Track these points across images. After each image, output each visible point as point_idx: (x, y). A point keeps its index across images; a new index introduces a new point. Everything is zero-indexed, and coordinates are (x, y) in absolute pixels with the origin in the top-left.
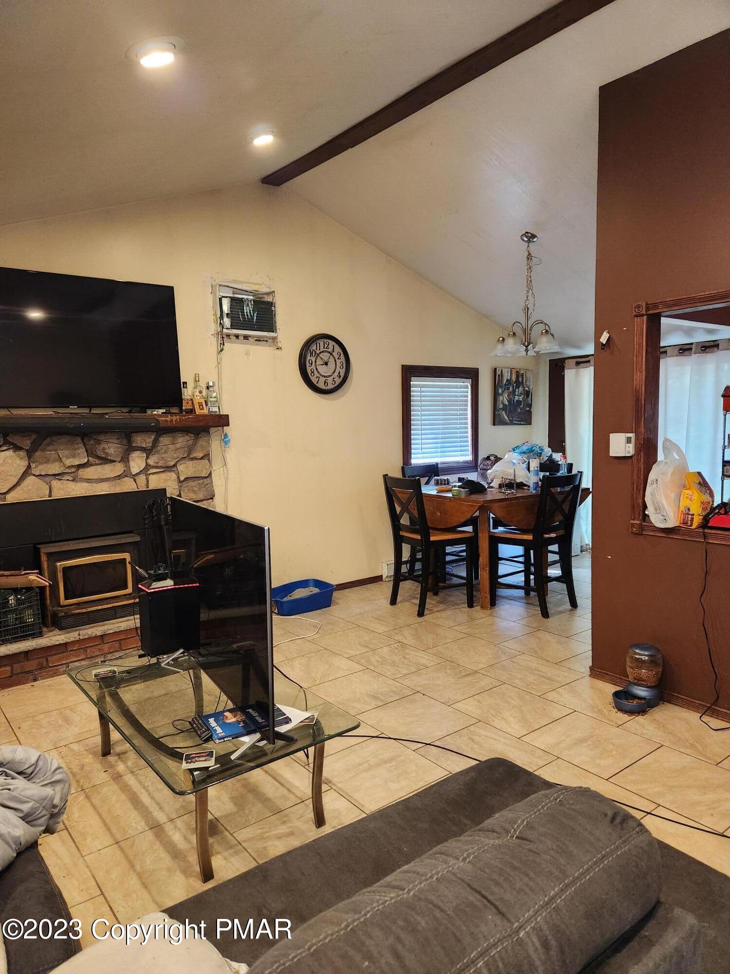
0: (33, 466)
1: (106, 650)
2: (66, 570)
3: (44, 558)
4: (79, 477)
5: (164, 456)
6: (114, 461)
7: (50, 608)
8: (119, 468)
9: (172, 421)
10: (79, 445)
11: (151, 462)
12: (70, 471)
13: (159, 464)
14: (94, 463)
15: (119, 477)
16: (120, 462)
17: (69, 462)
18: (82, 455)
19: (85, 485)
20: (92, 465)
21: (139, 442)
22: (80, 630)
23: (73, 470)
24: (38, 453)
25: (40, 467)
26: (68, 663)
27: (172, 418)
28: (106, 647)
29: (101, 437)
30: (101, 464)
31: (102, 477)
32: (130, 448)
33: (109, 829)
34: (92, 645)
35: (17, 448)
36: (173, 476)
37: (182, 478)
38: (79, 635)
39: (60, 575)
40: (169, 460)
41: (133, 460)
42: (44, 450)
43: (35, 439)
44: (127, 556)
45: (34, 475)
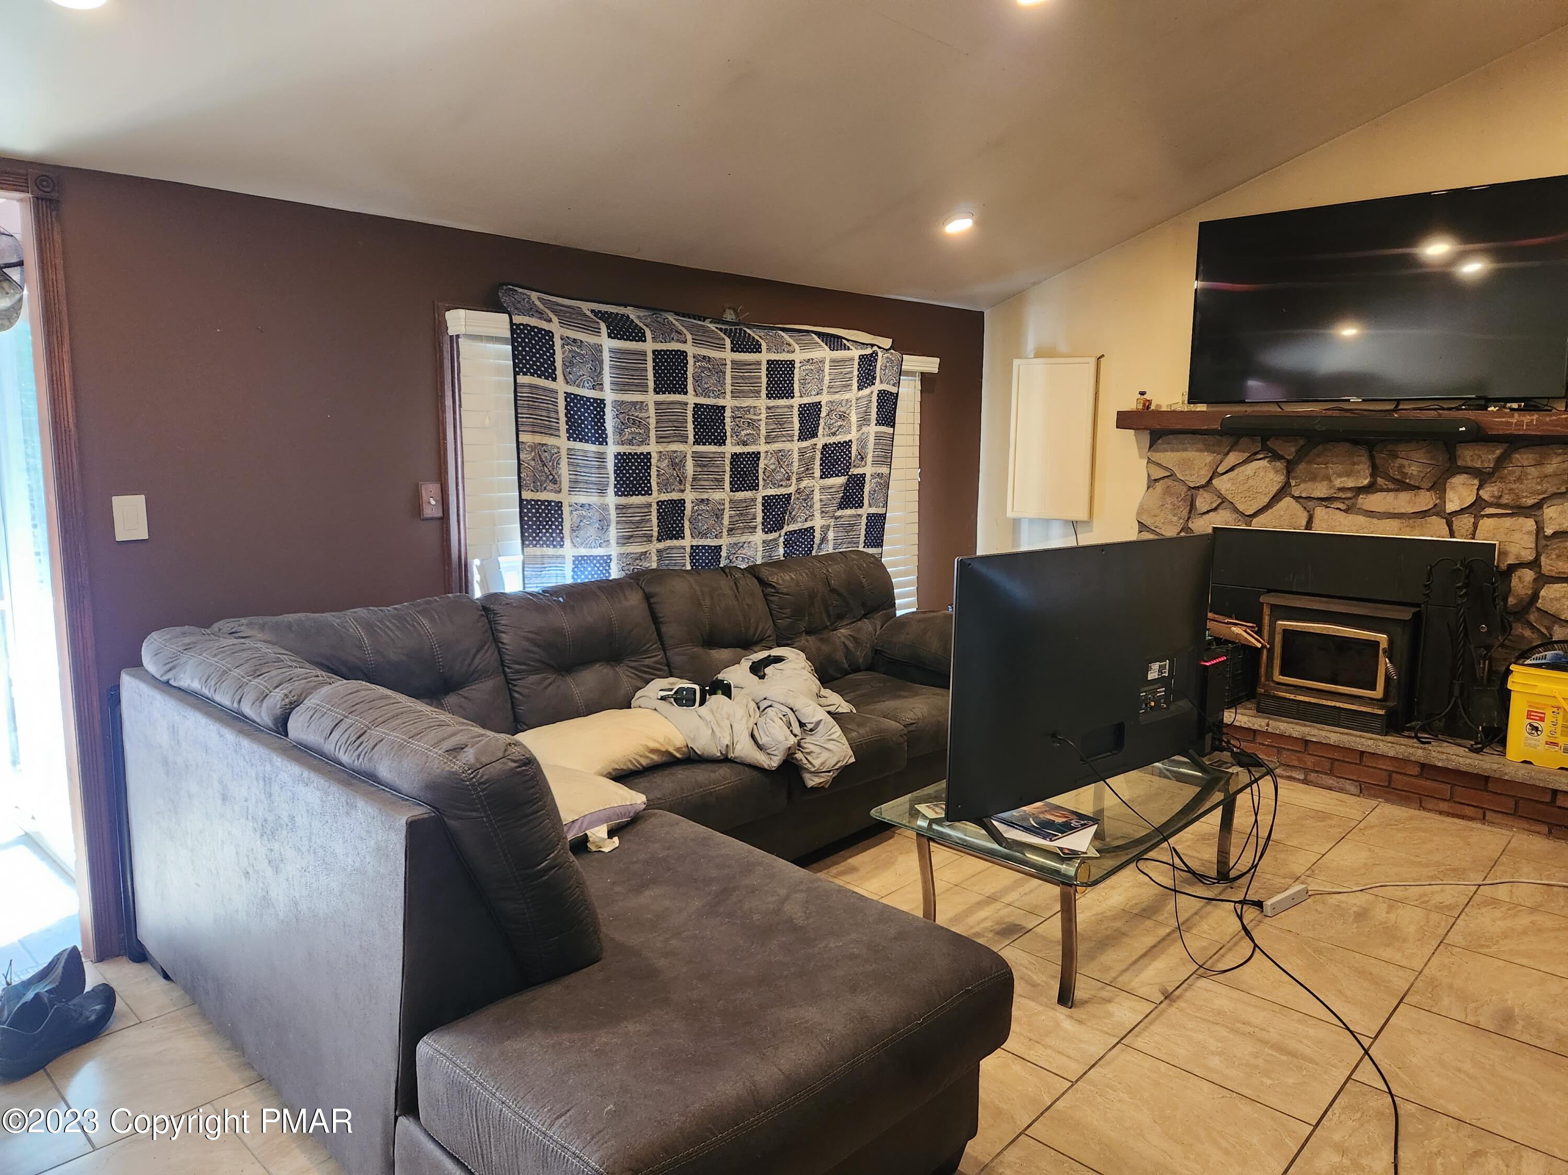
0: (1293, 483)
1: (1310, 765)
2: (1286, 632)
3: (1266, 611)
4: (1358, 506)
5: (1514, 486)
6: (1419, 488)
8: (1425, 500)
9: (1520, 424)
10: (1362, 458)
11: (1485, 494)
12: (1344, 496)
13: (1504, 500)
14: (1385, 487)
15: (1423, 514)
16: (1428, 490)
17: (1339, 482)
18: (1362, 473)
19: (1361, 519)
20: (1382, 490)
21: (1468, 458)
22: (1271, 719)
23: (1349, 495)
24: (1302, 466)
25: (1302, 486)
27: (1522, 418)
28: (1310, 761)
29: (1402, 449)
30: (1397, 490)
31: (1391, 511)
32: (1453, 468)
34: (1290, 748)
35: (1275, 456)
36: (1530, 524)
37: (1549, 532)
38: (1268, 725)
39: (1278, 639)
40: (1525, 494)
41: (1453, 488)
42: (1309, 462)
43: (1302, 446)
44: (1382, 638)
45: (1293, 497)
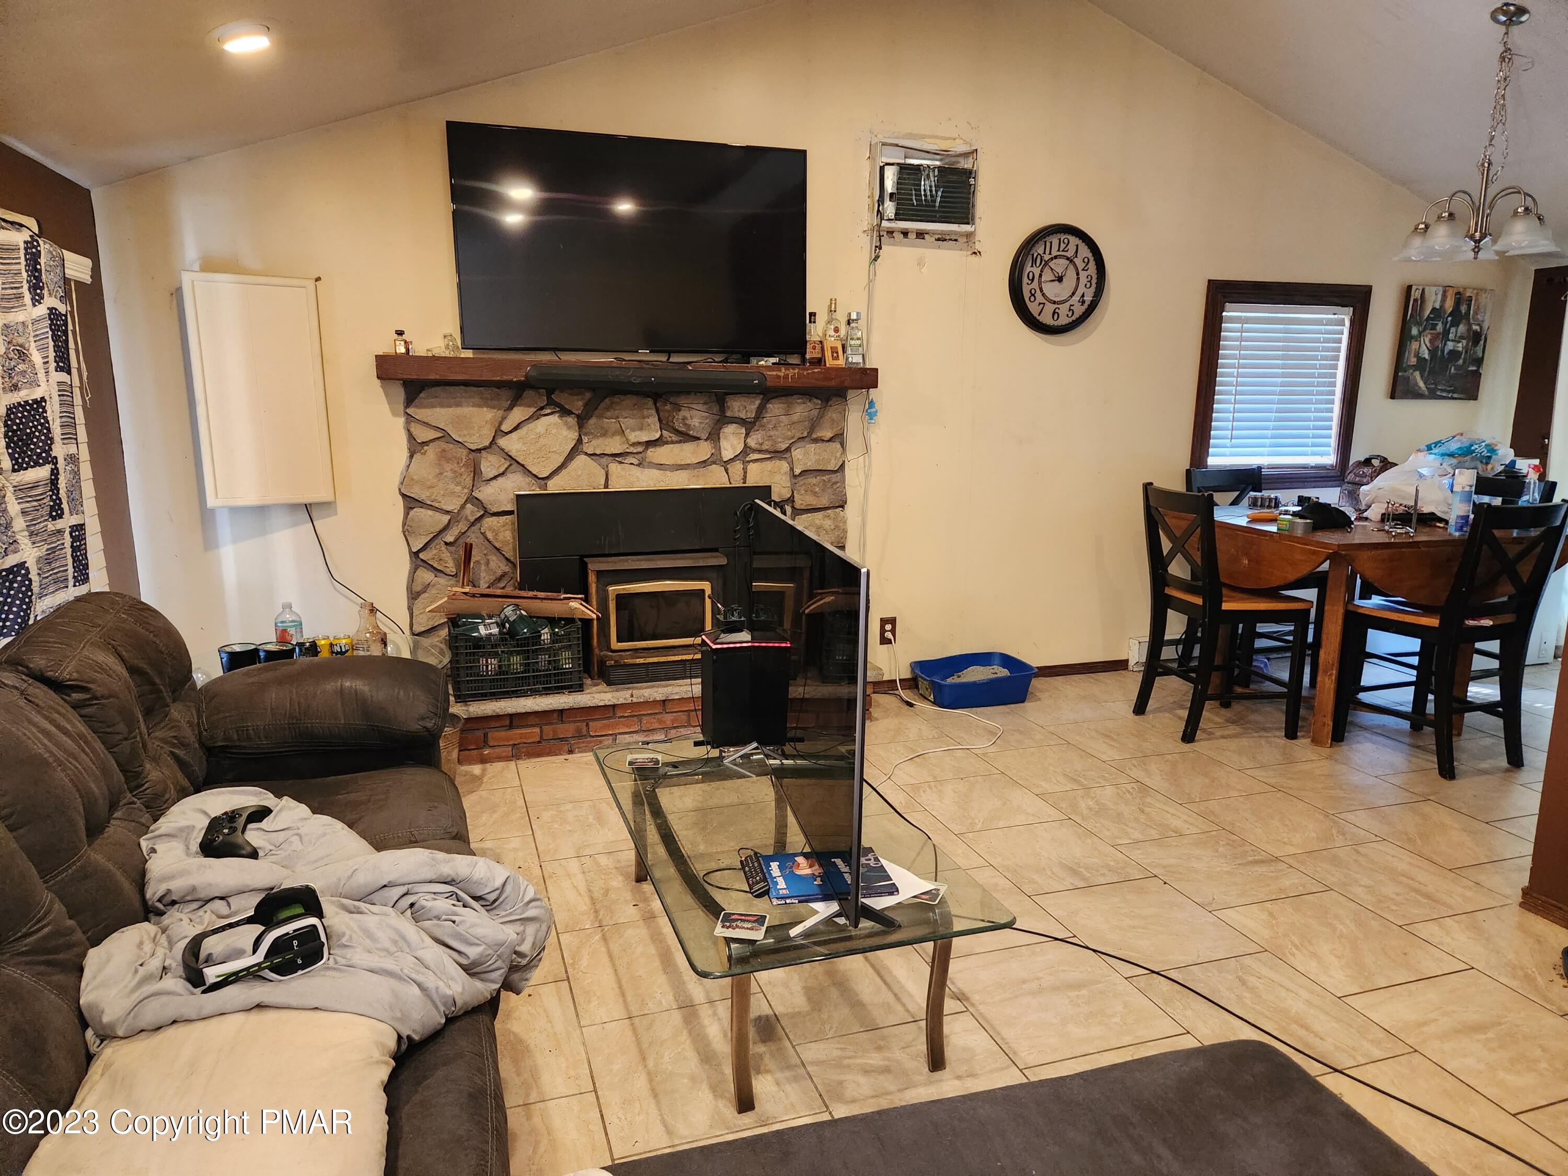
0: (585, 439)
1: (669, 724)
2: (620, 597)
3: (592, 578)
4: (647, 460)
5: (772, 433)
6: (698, 439)
7: (597, 651)
8: (704, 450)
9: (786, 377)
10: (650, 411)
11: (752, 442)
12: (635, 451)
13: (765, 447)
14: (669, 439)
15: (704, 464)
16: (706, 440)
17: (634, 436)
18: (653, 426)
19: (655, 473)
20: (667, 443)
21: (736, 409)
22: (633, 688)
23: (640, 449)
24: (592, 421)
25: (595, 442)
26: (616, 735)
27: (787, 372)
28: (668, 718)
29: (682, 400)
30: (680, 442)
31: (679, 463)
32: (723, 419)
33: (623, 995)
34: (649, 712)
35: (565, 412)
36: (785, 466)
37: (797, 471)
38: (632, 696)
39: (612, 606)
40: (780, 440)
41: (725, 438)
42: (601, 417)
43: (590, 400)
44: (706, 586)
45: (586, 454)
